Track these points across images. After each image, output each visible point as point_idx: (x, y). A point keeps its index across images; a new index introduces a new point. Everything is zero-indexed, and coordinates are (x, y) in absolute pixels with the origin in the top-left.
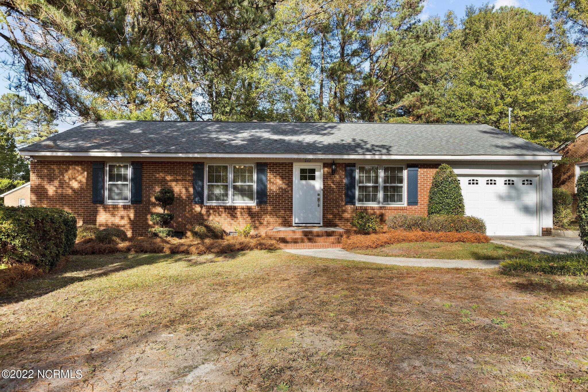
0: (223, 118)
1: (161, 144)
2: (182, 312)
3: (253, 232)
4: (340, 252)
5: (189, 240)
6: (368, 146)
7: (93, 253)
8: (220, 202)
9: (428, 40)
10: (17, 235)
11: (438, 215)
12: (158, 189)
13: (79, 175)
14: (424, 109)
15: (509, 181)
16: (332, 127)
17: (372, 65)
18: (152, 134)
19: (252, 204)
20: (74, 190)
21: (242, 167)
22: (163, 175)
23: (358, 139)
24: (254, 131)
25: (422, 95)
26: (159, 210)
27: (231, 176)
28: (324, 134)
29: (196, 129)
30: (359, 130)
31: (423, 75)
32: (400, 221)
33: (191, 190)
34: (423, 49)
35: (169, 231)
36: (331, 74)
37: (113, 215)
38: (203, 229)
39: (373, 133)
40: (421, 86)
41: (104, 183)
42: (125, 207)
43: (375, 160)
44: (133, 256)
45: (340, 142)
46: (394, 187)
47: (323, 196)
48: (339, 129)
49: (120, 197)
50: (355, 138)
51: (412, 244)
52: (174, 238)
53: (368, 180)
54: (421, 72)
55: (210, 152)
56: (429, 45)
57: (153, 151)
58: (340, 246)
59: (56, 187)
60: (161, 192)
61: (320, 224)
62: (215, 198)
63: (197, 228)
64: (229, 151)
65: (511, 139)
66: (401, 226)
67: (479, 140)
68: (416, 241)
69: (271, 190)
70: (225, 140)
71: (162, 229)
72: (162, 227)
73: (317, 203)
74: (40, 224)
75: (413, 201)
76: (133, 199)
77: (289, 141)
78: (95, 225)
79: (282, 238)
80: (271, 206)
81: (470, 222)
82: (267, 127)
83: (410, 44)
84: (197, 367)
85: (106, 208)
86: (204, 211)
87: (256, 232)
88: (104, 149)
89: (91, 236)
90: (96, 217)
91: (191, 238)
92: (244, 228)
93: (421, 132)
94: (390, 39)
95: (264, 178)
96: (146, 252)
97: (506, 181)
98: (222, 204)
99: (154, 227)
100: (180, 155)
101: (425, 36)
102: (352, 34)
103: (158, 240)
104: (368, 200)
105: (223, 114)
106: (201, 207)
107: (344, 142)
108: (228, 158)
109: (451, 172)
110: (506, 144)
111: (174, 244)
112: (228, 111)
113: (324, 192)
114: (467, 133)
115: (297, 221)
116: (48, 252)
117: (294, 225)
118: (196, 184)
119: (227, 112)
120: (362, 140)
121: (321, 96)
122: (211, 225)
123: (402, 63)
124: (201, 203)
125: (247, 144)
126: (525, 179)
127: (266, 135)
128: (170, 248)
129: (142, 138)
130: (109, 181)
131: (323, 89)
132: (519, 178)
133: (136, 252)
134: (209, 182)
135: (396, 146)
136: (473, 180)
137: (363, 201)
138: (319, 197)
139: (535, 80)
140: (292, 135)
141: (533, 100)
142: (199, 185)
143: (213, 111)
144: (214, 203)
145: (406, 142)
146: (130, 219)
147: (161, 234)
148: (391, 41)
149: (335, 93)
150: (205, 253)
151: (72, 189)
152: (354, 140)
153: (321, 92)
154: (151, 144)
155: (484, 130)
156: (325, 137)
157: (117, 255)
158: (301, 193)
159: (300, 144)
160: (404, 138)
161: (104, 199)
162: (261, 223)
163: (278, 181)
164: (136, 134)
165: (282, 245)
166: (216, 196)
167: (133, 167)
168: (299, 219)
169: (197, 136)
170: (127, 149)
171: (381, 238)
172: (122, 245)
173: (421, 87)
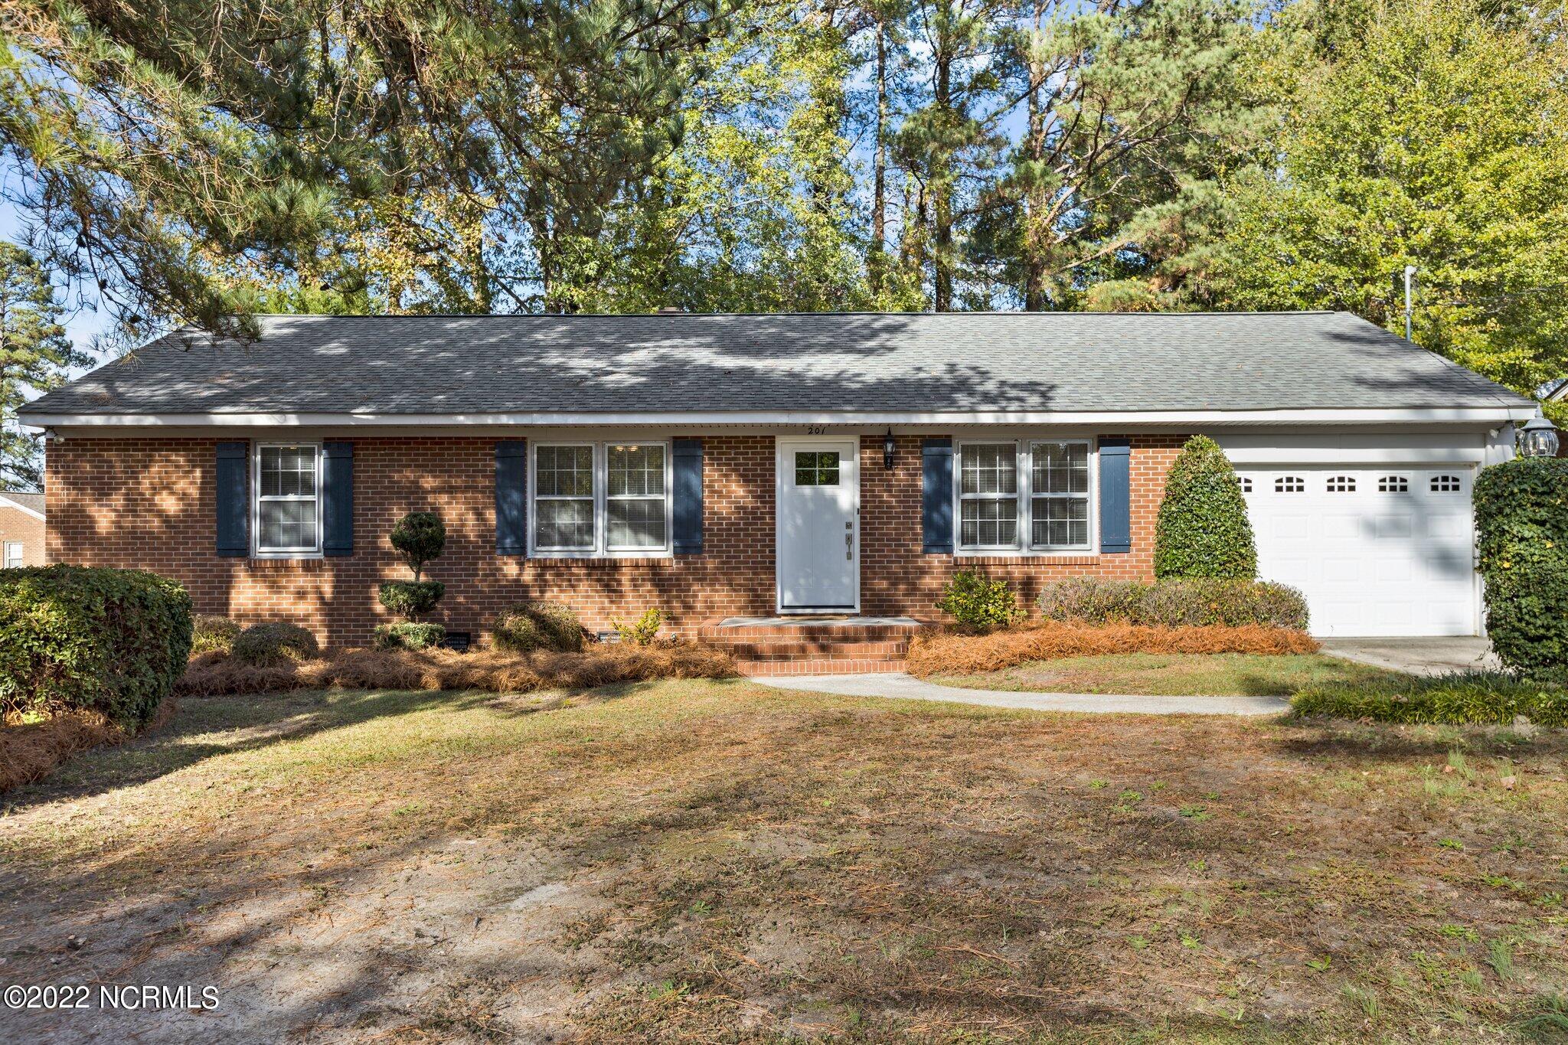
0: (578, 295)
1: (405, 387)
2: (488, 805)
3: (664, 632)
4: (900, 683)
5: (486, 654)
6: (990, 386)
7: (230, 691)
8: (572, 548)
9: (1202, 42)
10: (67, 639)
11: (1179, 580)
12: (399, 515)
13: (179, 478)
14: (1194, 255)
15: (1393, 479)
16: (892, 329)
17: (1036, 118)
18: (378, 357)
19: (662, 552)
20: (166, 519)
21: (634, 449)
22: (412, 476)
23: (963, 363)
24: (668, 343)
25: (1185, 213)
26: (403, 573)
27: (601, 476)
28: (870, 352)
29: (503, 341)
30: (969, 337)
31: (1190, 150)
32: (1072, 597)
33: (491, 516)
34: (1188, 70)
35: (432, 632)
36: (905, 150)
37: (275, 587)
38: (527, 624)
39: (1008, 346)
40: (1187, 183)
41: (248, 499)
42: (308, 566)
43: (1007, 425)
44: (339, 697)
45: (913, 376)
46: (1063, 501)
47: (862, 529)
48: (914, 335)
49: (294, 538)
50: (955, 360)
51: (1098, 660)
52: (446, 651)
53: (990, 482)
54: (1185, 141)
55: (543, 411)
56: (1209, 58)
57: (386, 409)
58: (901, 667)
59: (116, 511)
60: (410, 524)
61: (852, 607)
62: (557, 537)
63: (510, 622)
64: (598, 406)
65: (1406, 358)
66: (1076, 612)
67: (1314, 362)
68: (1112, 652)
69: (715, 513)
70: (584, 372)
71: (411, 625)
72: (413, 621)
73: (845, 549)
74: (118, 611)
75: (1116, 541)
76: (330, 543)
77: (766, 373)
78: (227, 615)
79: (743, 646)
80: (714, 557)
81: (1263, 597)
82: (706, 329)
83: (1147, 56)
84: (531, 889)
85: (255, 569)
86: (528, 575)
87: (673, 634)
88: (250, 405)
89: (219, 645)
90: (228, 593)
91: (494, 650)
92: (640, 622)
93: (1151, 340)
94: (1085, 41)
95: (694, 479)
96: (373, 687)
97: (1384, 480)
98: (577, 556)
99: (389, 621)
100: (461, 419)
101: (1195, 31)
102: (968, 27)
103: (404, 655)
104: (989, 539)
105: (577, 284)
106: (521, 565)
107: (922, 375)
108: (592, 426)
109: (1216, 458)
110: (1390, 375)
111: (449, 666)
112: (592, 273)
113: (862, 518)
114: (1285, 340)
115: (788, 599)
116: (135, 682)
117: (779, 611)
118: (505, 497)
119: (588, 279)
120: (974, 368)
121: (878, 216)
122: (547, 611)
123: (1125, 114)
124: (519, 552)
125: (644, 384)
126: (1439, 474)
127: (704, 356)
128: (438, 676)
129: (350, 371)
130: (263, 494)
131: (886, 194)
132: (1421, 472)
133: (347, 687)
134: (539, 494)
135: (1069, 383)
136: (1290, 480)
137: (974, 542)
138: (849, 531)
139: (1500, 176)
140: (774, 355)
141: (1492, 236)
142: (512, 503)
143: (547, 271)
144: (556, 553)
145: (1098, 373)
146: (321, 598)
147: (410, 640)
148: (1089, 48)
149: (922, 208)
150: (533, 687)
151: (160, 516)
152: (952, 368)
153: (880, 205)
154: (375, 388)
155: (1338, 330)
156: (871, 360)
157: (295, 694)
158: (799, 521)
159: (795, 381)
160: (1097, 360)
161: (248, 543)
162: (688, 607)
163: (734, 487)
164: (331, 357)
165: (743, 666)
166: (561, 533)
167: (329, 453)
168: (796, 595)
169: (505, 360)
170: (313, 403)
171: (1012, 644)
172: (308, 669)
173: (1184, 187)
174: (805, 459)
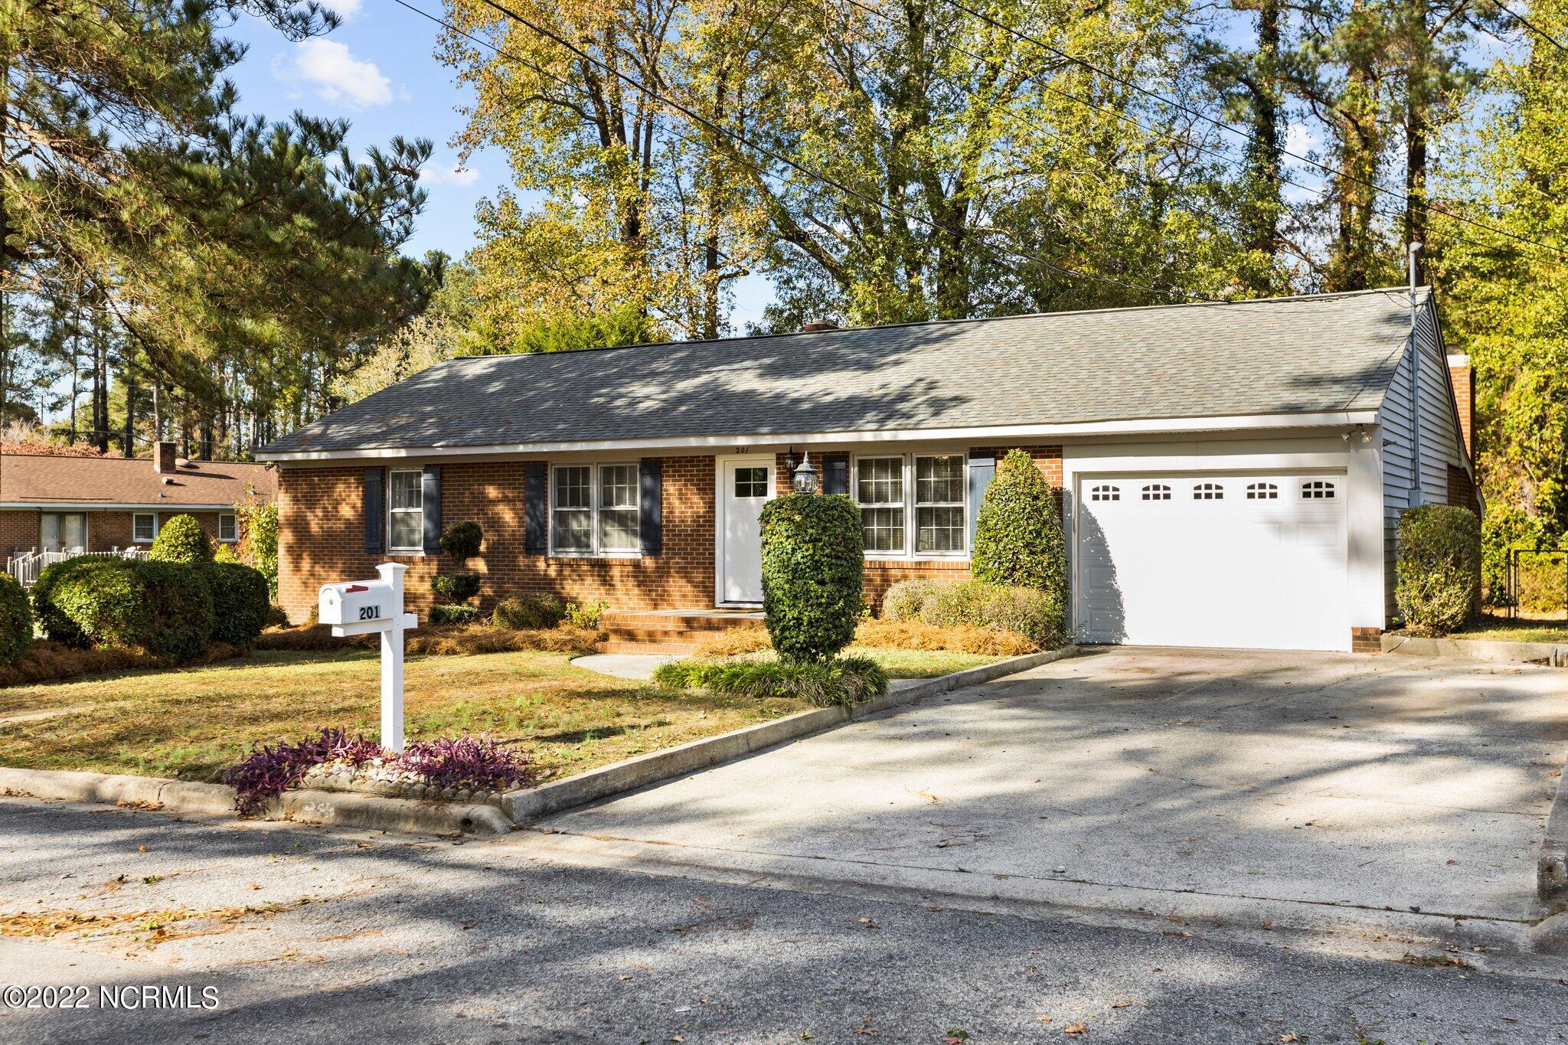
8: (580, 549)
15: (1262, 486)
22: (476, 493)
27: (596, 491)
41: (384, 511)
46: (945, 510)
62: (572, 541)
76: (427, 545)
97: (1252, 487)
98: (584, 556)
104: (886, 545)
117: (718, 605)
118: (535, 506)
126: (1313, 479)
130: (394, 507)
132: (1291, 479)
134: (556, 506)
136: (1156, 488)
137: (873, 547)
144: (571, 553)
161: (384, 543)
167: (431, 475)
174: (742, 474)
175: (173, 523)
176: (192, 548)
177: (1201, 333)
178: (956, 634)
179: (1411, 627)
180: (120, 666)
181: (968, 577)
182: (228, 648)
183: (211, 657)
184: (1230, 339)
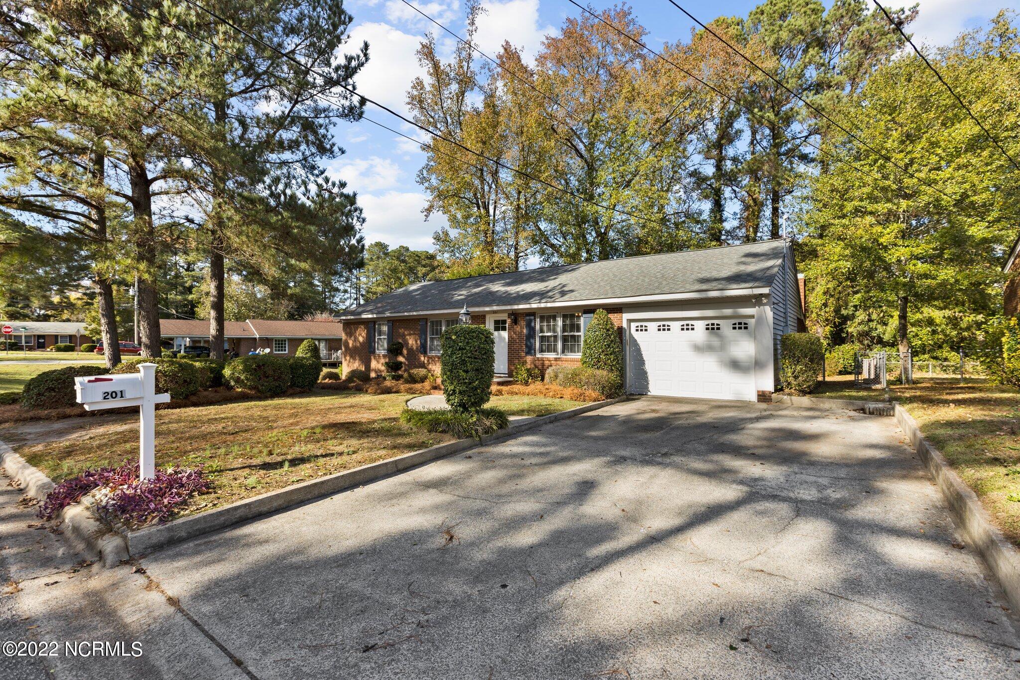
6: (555, 292)
8: (437, 352)
13: (363, 332)
15: (713, 324)
22: (403, 331)
33: (419, 342)
37: (378, 362)
41: (375, 338)
42: (384, 356)
43: (555, 307)
46: (572, 336)
47: (508, 347)
48: (575, 271)
49: (382, 348)
50: (566, 282)
53: (548, 329)
57: (393, 311)
59: (353, 341)
62: (434, 349)
64: (437, 308)
85: (375, 357)
86: (426, 360)
90: (370, 363)
97: (708, 325)
104: (549, 351)
106: (425, 357)
107: (543, 289)
113: (508, 343)
114: (722, 258)
118: (421, 337)
120: (565, 285)
124: (425, 353)
126: (737, 321)
130: (378, 336)
132: (728, 321)
136: (664, 326)
137: (544, 352)
142: (424, 338)
144: (433, 353)
151: (359, 342)
152: (558, 286)
161: (375, 350)
174: (497, 322)
175: (305, 342)
176: (311, 351)
177: (686, 261)
178: (568, 392)
179: (787, 391)
180: (243, 398)
181: (579, 364)
182: (298, 389)
183: (289, 393)
184: (699, 263)
